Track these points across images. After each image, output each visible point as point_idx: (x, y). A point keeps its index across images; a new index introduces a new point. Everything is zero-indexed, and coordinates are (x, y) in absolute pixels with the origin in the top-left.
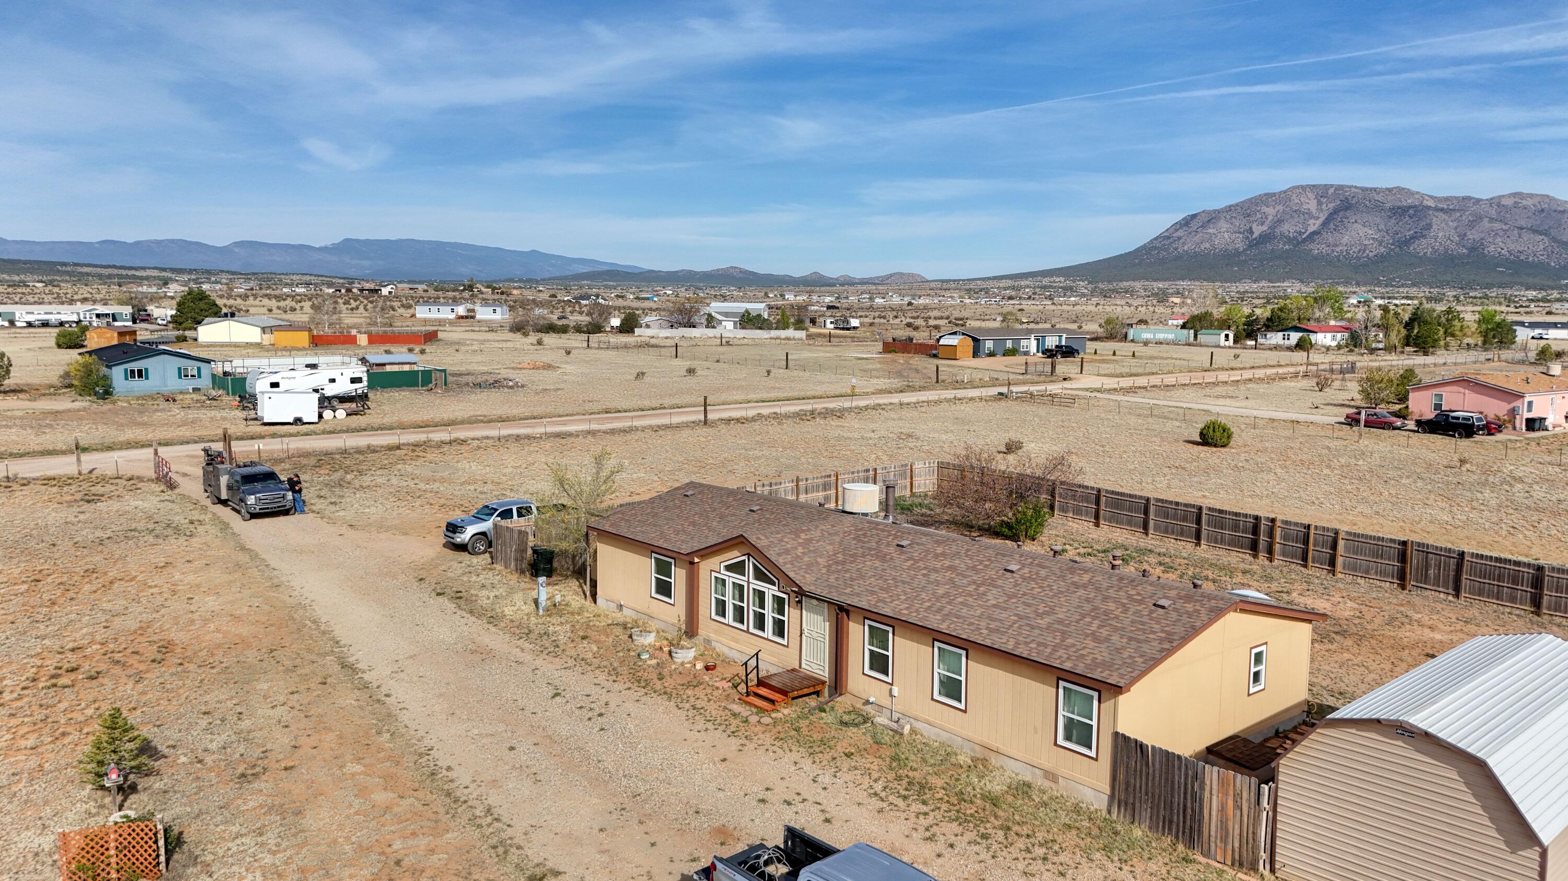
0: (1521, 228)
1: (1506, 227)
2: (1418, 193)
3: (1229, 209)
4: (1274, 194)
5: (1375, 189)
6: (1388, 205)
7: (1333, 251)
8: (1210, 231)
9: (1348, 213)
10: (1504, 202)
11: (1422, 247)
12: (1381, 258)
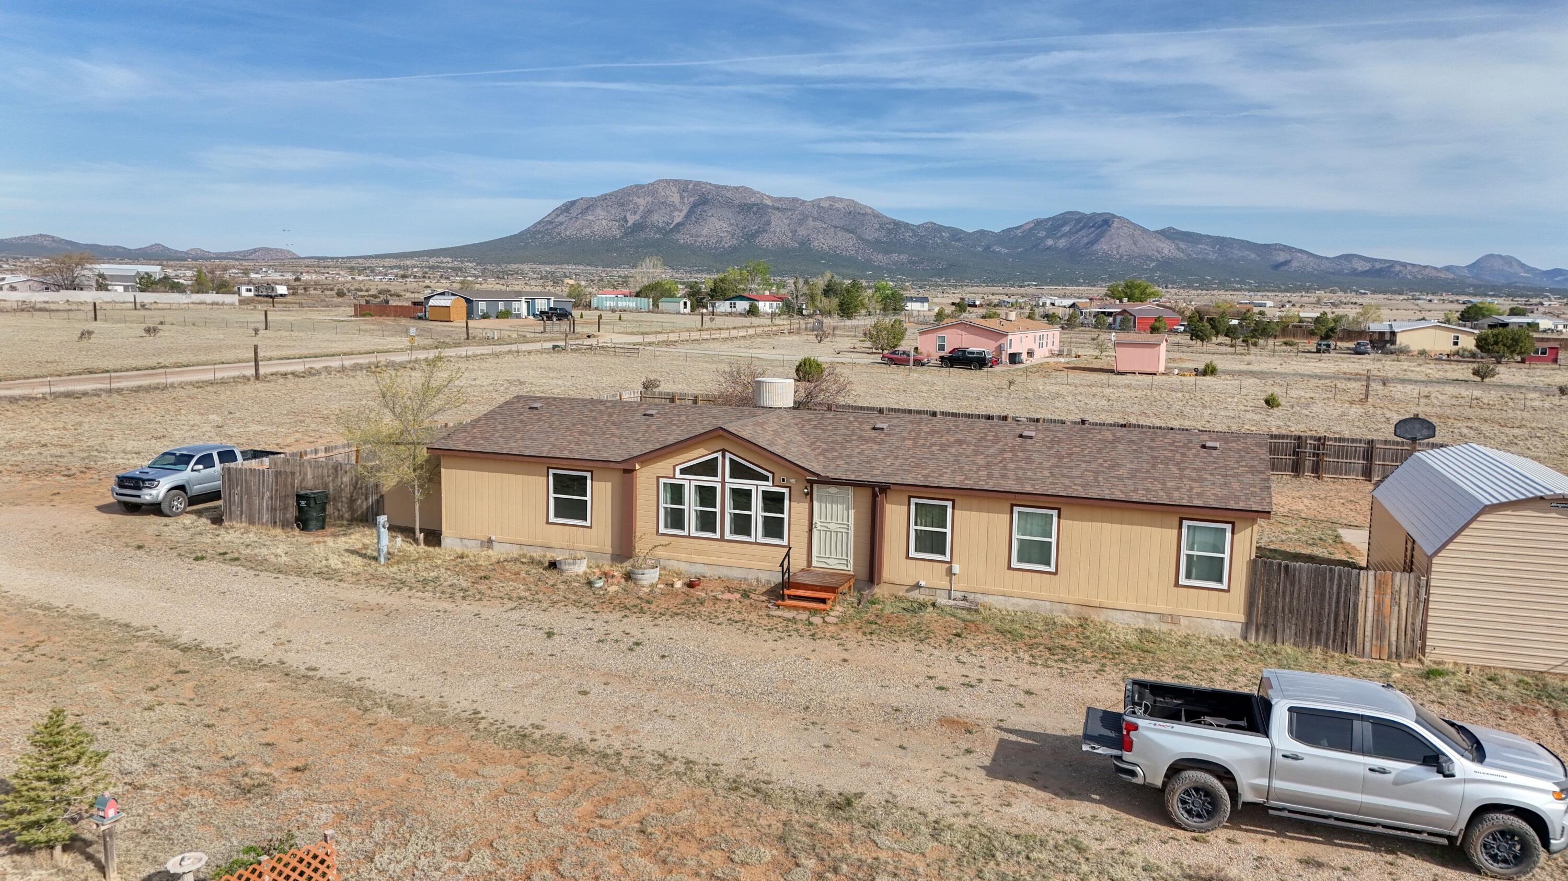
0: (836, 227)
1: (825, 226)
2: (758, 193)
3: (604, 198)
4: (642, 187)
5: (726, 187)
6: (737, 202)
7: (696, 241)
8: (589, 217)
9: (706, 208)
10: (823, 204)
11: (765, 241)
12: (734, 249)
